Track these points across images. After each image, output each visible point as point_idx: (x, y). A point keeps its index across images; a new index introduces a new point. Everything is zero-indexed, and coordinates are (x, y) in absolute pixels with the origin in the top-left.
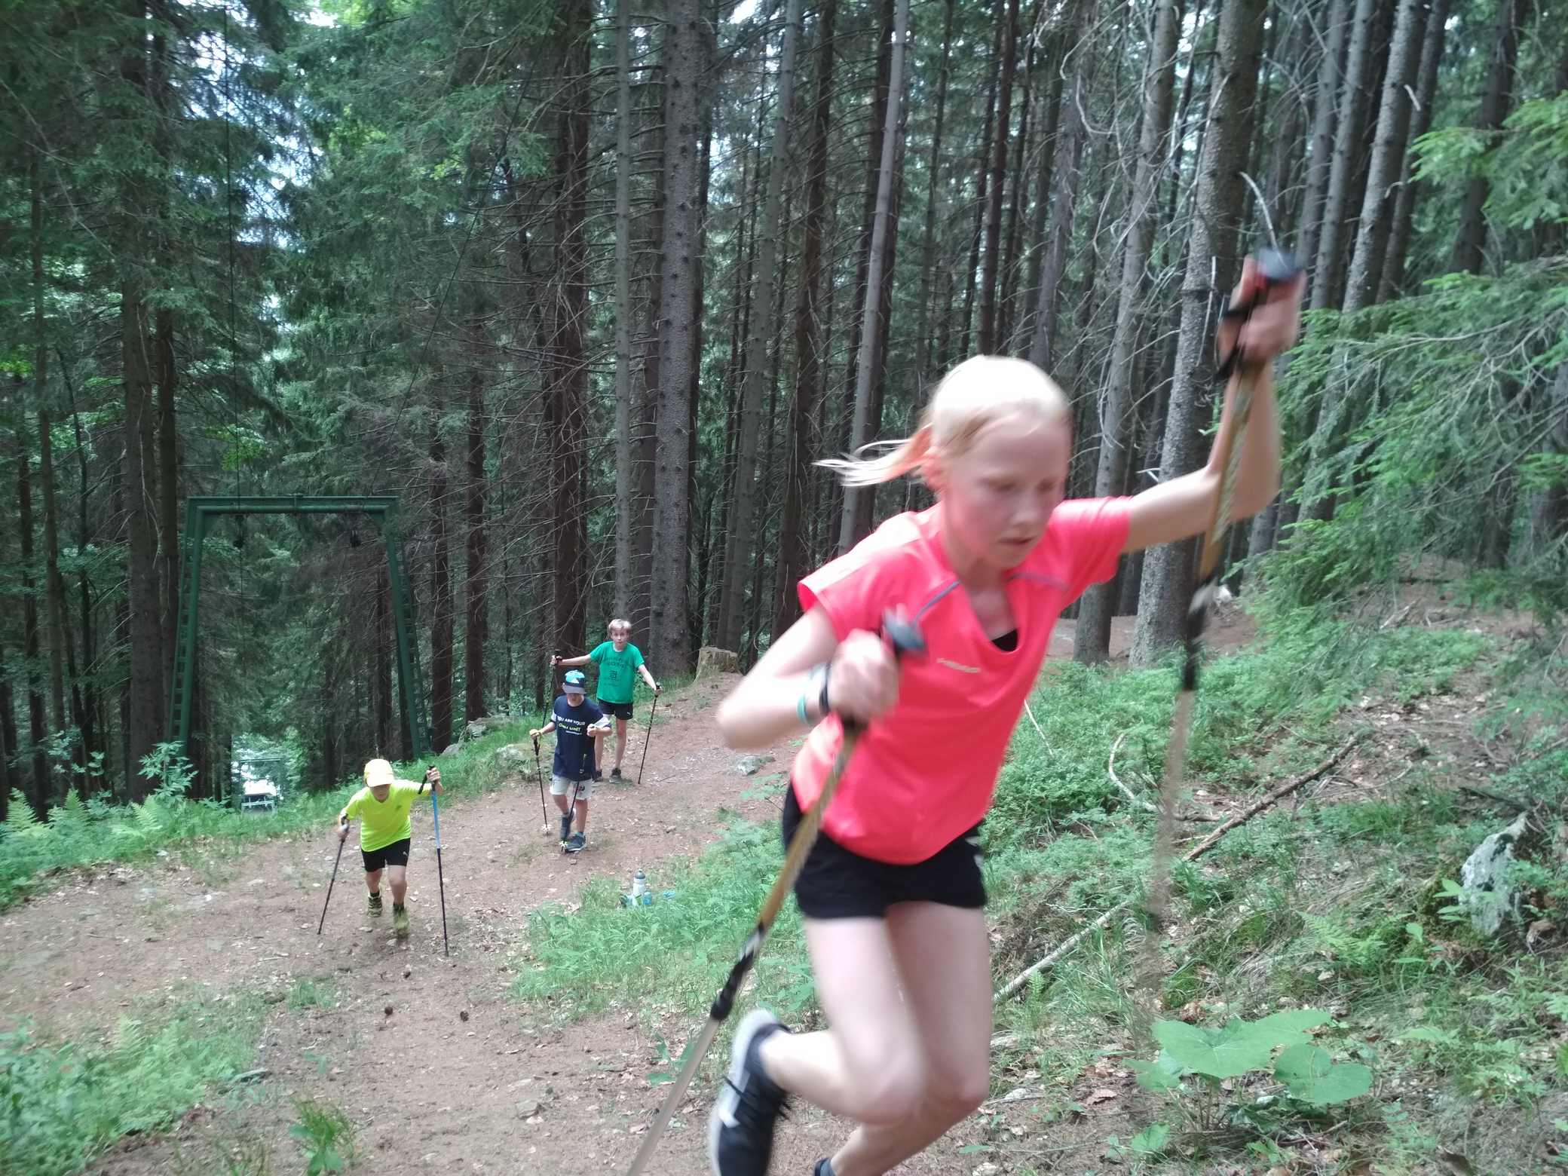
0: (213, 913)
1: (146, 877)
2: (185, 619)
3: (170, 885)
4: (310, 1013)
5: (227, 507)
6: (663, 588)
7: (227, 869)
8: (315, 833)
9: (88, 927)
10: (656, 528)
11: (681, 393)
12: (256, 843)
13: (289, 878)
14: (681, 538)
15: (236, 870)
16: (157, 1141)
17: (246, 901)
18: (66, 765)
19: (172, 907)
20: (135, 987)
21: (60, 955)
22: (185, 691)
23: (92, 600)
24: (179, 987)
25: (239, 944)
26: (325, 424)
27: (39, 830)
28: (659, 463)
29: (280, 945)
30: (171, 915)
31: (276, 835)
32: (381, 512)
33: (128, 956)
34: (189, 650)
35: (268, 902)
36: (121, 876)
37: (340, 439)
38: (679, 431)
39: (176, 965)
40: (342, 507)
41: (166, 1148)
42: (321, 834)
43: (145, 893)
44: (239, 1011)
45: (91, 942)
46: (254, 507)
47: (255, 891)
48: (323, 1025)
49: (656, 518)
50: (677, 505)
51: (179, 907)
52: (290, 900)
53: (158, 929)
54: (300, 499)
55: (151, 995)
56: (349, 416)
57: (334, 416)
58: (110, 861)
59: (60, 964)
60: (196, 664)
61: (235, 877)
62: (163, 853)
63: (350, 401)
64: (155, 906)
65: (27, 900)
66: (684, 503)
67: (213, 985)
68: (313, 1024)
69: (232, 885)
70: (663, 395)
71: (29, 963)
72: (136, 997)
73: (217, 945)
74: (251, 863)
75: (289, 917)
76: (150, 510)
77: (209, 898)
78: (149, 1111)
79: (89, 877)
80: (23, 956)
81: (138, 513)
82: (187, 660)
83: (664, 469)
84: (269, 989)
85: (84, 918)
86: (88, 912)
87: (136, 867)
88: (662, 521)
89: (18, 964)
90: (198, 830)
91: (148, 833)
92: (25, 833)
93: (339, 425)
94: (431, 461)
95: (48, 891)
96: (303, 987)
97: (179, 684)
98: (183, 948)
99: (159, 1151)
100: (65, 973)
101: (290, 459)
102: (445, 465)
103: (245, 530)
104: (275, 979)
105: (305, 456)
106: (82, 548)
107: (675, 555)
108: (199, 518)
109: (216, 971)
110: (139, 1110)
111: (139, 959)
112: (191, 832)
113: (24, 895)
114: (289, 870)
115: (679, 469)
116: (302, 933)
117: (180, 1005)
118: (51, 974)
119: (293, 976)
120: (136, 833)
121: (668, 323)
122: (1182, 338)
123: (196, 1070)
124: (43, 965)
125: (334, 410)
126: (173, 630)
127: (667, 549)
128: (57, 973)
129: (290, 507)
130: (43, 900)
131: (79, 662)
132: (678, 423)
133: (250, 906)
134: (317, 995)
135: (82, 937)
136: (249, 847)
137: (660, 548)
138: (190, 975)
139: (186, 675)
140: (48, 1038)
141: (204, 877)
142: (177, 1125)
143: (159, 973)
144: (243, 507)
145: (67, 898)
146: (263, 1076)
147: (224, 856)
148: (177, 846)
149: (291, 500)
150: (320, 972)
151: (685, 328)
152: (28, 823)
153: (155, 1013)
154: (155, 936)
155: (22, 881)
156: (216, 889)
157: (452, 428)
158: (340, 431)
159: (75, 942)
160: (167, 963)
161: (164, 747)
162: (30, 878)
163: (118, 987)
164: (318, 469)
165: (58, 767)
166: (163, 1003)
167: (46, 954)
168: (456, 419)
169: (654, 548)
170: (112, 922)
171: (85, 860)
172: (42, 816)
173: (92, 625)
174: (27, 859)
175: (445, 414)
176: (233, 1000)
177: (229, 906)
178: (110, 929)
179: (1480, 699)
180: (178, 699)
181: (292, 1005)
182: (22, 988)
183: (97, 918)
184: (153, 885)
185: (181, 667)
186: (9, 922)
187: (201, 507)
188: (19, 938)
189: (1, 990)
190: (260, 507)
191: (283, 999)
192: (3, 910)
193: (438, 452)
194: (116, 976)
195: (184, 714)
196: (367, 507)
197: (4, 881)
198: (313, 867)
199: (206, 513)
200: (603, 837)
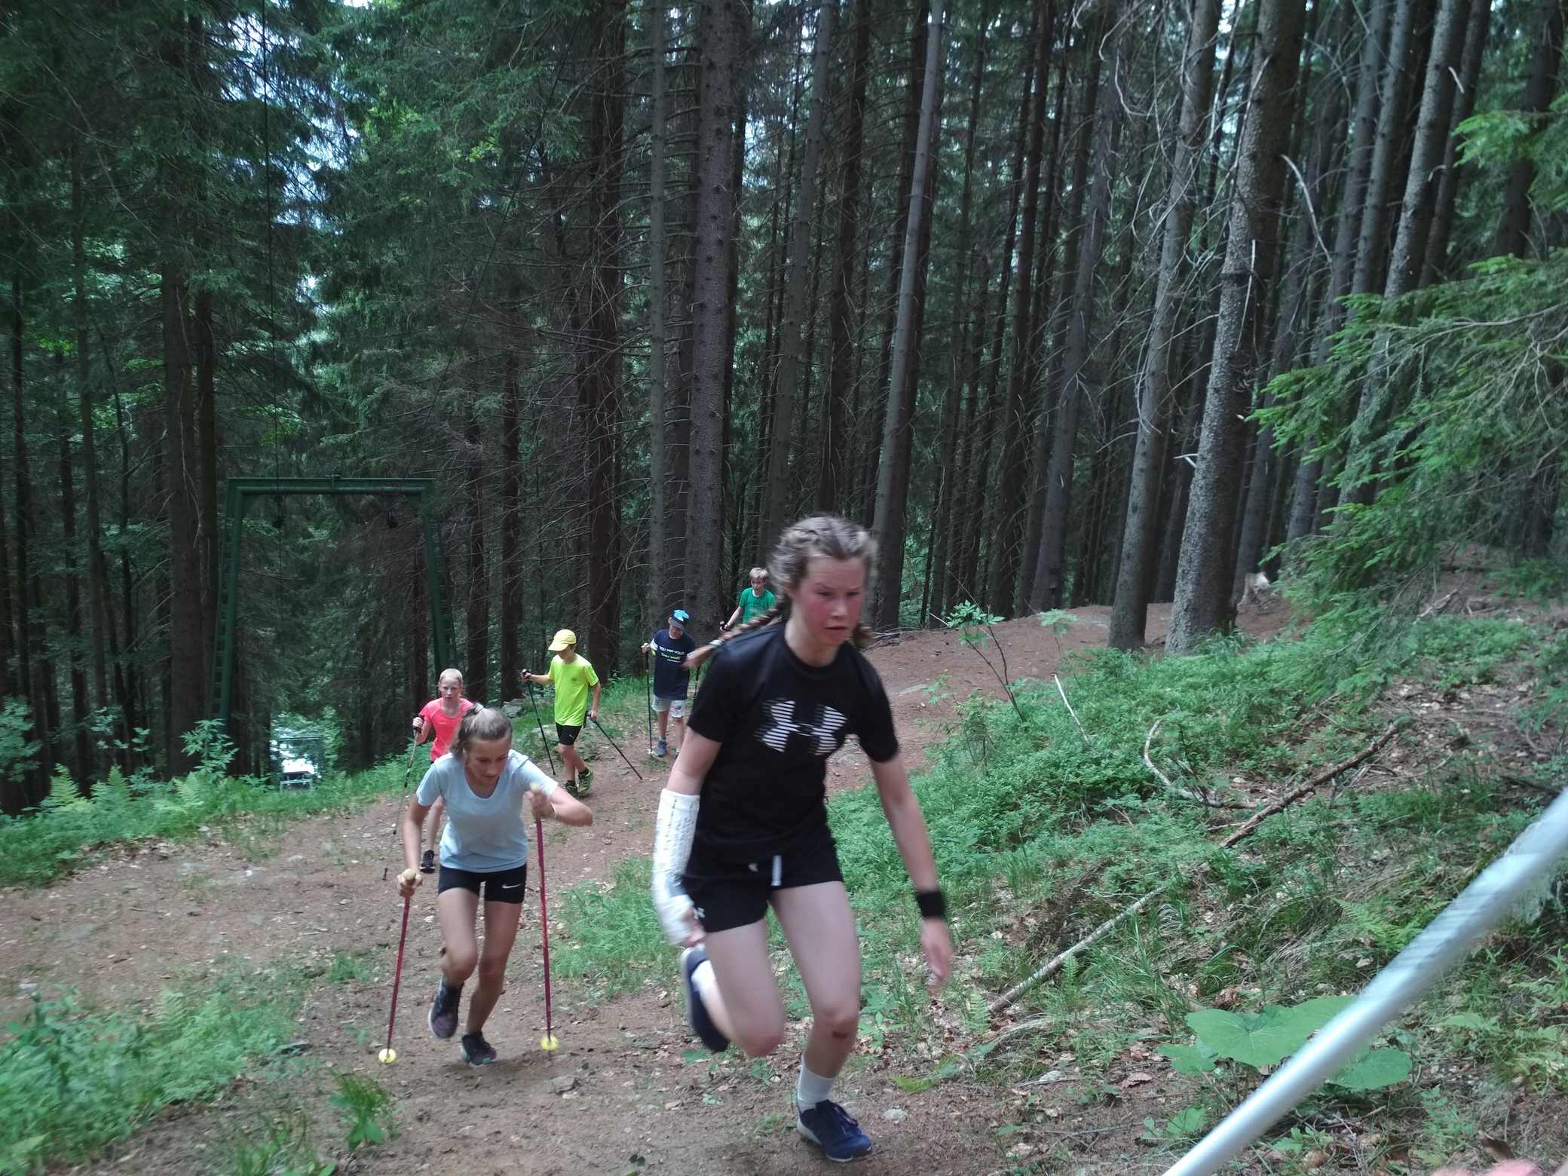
0: (251, 888)
1: (188, 852)
2: (225, 599)
3: (211, 861)
4: (349, 987)
5: (267, 488)
6: (696, 572)
7: (267, 845)
8: (352, 809)
9: (131, 901)
10: (689, 512)
11: (715, 377)
12: (295, 819)
13: (328, 854)
14: (715, 521)
15: (276, 846)
16: (200, 1111)
17: (286, 876)
18: (109, 740)
19: (213, 882)
20: (177, 959)
21: (103, 928)
22: (225, 670)
23: (134, 578)
24: (221, 961)
25: (279, 919)
26: (362, 406)
27: (82, 805)
28: (691, 447)
29: (319, 921)
30: (213, 889)
31: (315, 812)
32: (417, 494)
33: (170, 930)
34: (229, 629)
35: (307, 878)
36: (164, 851)
37: (376, 418)
38: (713, 415)
39: (218, 939)
40: (379, 488)
41: (207, 1119)
42: (360, 812)
43: (187, 867)
44: (279, 986)
45: (134, 915)
46: (292, 488)
47: (295, 867)
48: (362, 999)
49: (690, 500)
50: (711, 489)
51: (220, 882)
52: (328, 876)
53: (200, 902)
54: (337, 480)
55: (191, 967)
56: (386, 398)
57: (370, 397)
58: (152, 836)
59: (103, 937)
60: (235, 640)
61: (275, 853)
62: (204, 829)
63: (385, 383)
64: (197, 880)
65: (71, 874)
66: (717, 486)
67: (255, 960)
68: (352, 998)
69: (273, 860)
70: (696, 378)
71: (73, 936)
72: (178, 970)
73: (258, 919)
74: (291, 839)
75: (328, 893)
76: (190, 489)
77: (249, 873)
78: (192, 1081)
79: (132, 852)
80: (67, 929)
81: (179, 492)
82: (227, 638)
83: (697, 452)
84: (309, 963)
85: (126, 892)
86: (131, 886)
87: (178, 842)
88: (695, 504)
89: (63, 936)
90: (238, 806)
91: (190, 809)
92: (68, 808)
93: (375, 406)
94: (468, 444)
95: (92, 865)
96: (342, 962)
97: (219, 664)
98: (224, 922)
99: (201, 1121)
100: (108, 945)
101: (327, 441)
102: (481, 448)
103: (284, 511)
104: (314, 953)
105: (342, 438)
106: (123, 527)
107: (709, 539)
108: (238, 498)
109: (257, 945)
110: (182, 1080)
111: (182, 933)
112: (232, 808)
113: (68, 869)
114: (328, 846)
115: (712, 453)
116: (340, 909)
117: (221, 978)
118: (95, 946)
119: (336, 952)
120: (177, 809)
121: (702, 306)
122: (1221, 323)
123: (238, 1043)
124: (87, 937)
125: (371, 391)
126: (213, 609)
127: (701, 533)
128: (101, 945)
129: (327, 488)
130: (86, 874)
131: (121, 639)
132: (712, 407)
133: (290, 882)
134: (356, 969)
135: (125, 909)
136: (289, 824)
137: (693, 531)
138: (231, 949)
139: (226, 654)
140: (92, 1009)
141: (245, 852)
142: (220, 1096)
143: (201, 946)
144: (282, 488)
145: (110, 872)
146: (304, 1048)
147: (264, 832)
148: (219, 821)
149: (329, 481)
150: (359, 947)
151: (720, 311)
152: (71, 798)
153: (197, 986)
154: (196, 910)
155: (66, 855)
156: (256, 864)
157: (488, 411)
158: (377, 413)
159: (119, 915)
160: (209, 936)
161: (206, 723)
162: (73, 852)
163: (160, 960)
164: (355, 451)
165: (101, 743)
166: (204, 976)
167: (90, 927)
168: (491, 402)
169: (688, 532)
170: (154, 896)
171: (128, 835)
172: (85, 792)
173: (133, 604)
174: (70, 833)
175: (481, 397)
176: (273, 973)
177: (269, 881)
178: (154, 903)
179: (1522, 688)
180: (219, 677)
181: (332, 980)
182: (67, 960)
183: (140, 891)
184: (195, 860)
185: (221, 646)
186: (53, 895)
187: (240, 488)
188: (63, 911)
189: (46, 961)
190: (298, 488)
191: (322, 973)
192: (48, 883)
193: (473, 434)
194: (158, 949)
195: (224, 693)
196: (404, 488)
197: (48, 855)
198: (352, 843)
199: (246, 494)
200: (636, 818)
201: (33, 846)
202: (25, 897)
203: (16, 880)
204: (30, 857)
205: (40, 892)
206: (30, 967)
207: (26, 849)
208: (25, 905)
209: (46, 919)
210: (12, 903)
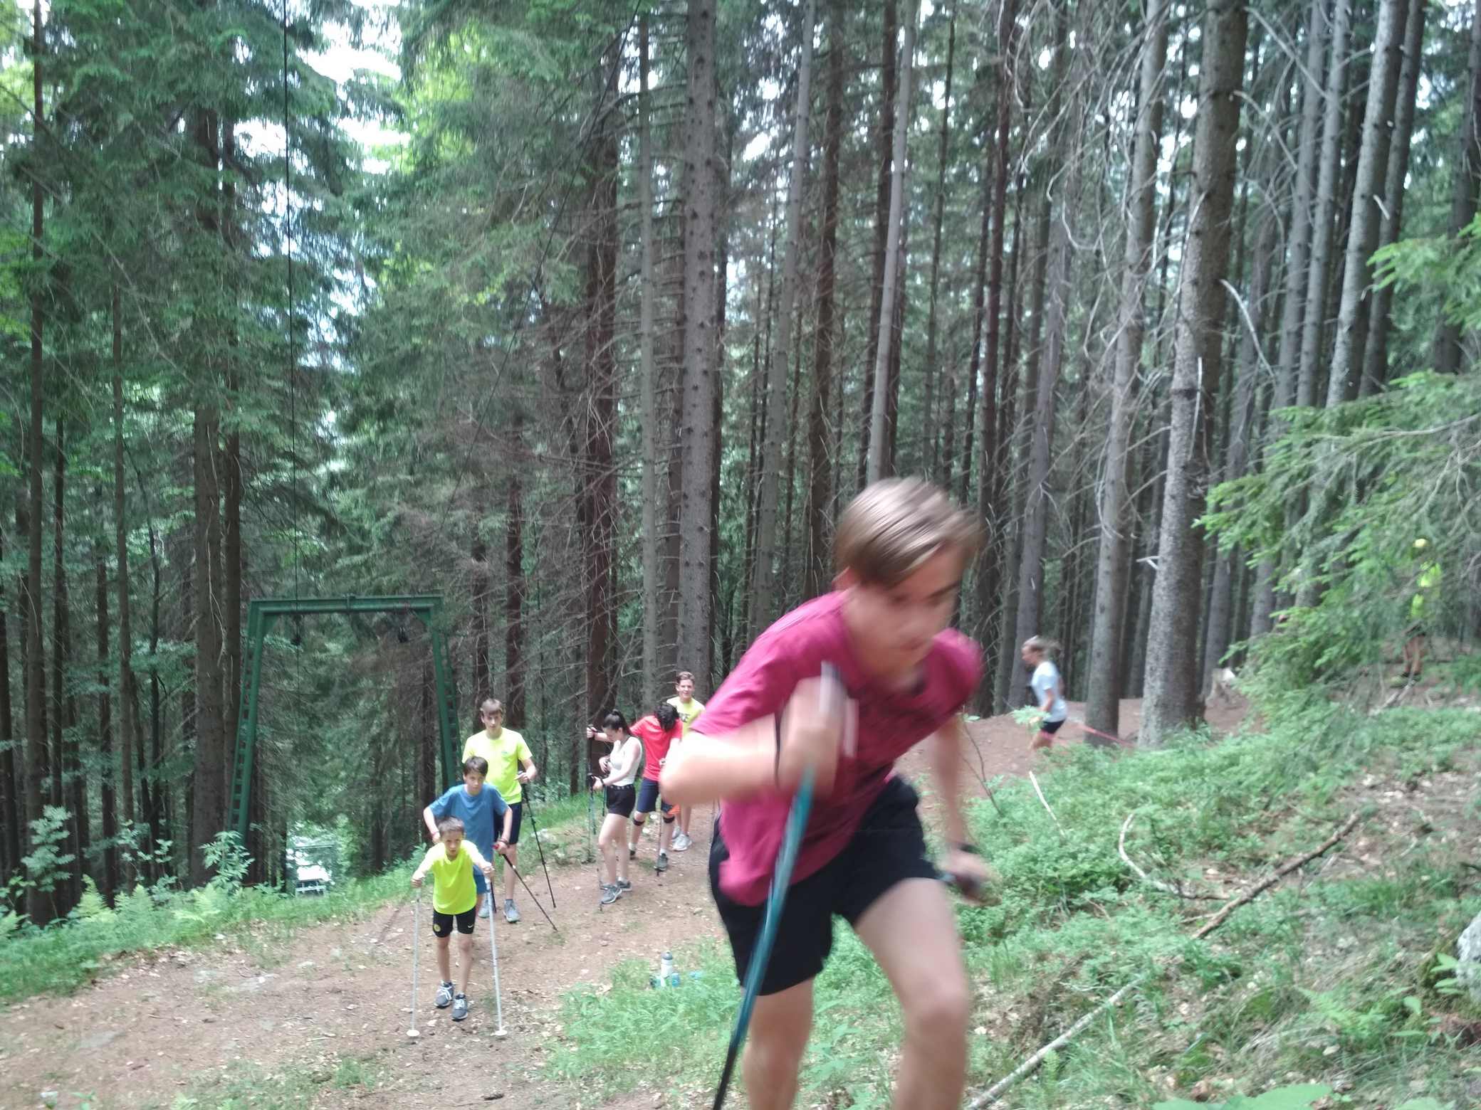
0: (265, 995)
1: (204, 959)
3: (226, 967)
4: (355, 1092)
5: (286, 608)
7: (278, 952)
8: (360, 915)
9: (149, 1008)
10: (680, 620)
11: (703, 494)
12: (306, 926)
13: (337, 960)
14: (705, 628)
15: (287, 953)
17: (296, 982)
18: (133, 853)
19: (227, 989)
20: (192, 1065)
21: (123, 1036)
22: (245, 781)
23: (162, 696)
24: (233, 1067)
25: (288, 1025)
26: (376, 529)
27: (107, 916)
28: (682, 559)
29: (327, 1026)
30: (227, 996)
31: (325, 919)
32: (427, 610)
33: (186, 1037)
34: (248, 742)
35: (317, 984)
36: (182, 959)
37: (388, 541)
38: (701, 529)
39: (231, 1045)
40: (391, 606)
42: (367, 918)
43: (203, 975)
44: (288, 1091)
45: (151, 1022)
46: (310, 608)
47: (305, 974)
48: (368, 1103)
49: (681, 609)
50: (700, 598)
51: (233, 989)
52: (336, 981)
53: (214, 1009)
54: (353, 599)
55: (206, 1074)
56: (398, 521)
57: (383, 521)
58: (171, 944)
59: (123, 1044)
60: (255, 755)
61: (287, 959)
62: (220, 937)
63: (396, 507)
64: (212, 987)
65: (94, 982)
66: (706, 596)
67: (265, 1066)
68: (358, 1103)
69: (284, 967)
70: (685, 496)
71: (94, 1044)
72: (192, 1076)
73: (268, 1026)
74: (302, 946)
75: (336, 999)
76: (216, 611)
77: (262, 980)
79: (152, 960)
80: (88, 1037)
81: (205, 615)
82: (247, 752)
83: (687, 564)
84: (317, 1068)
85: (146, 1000)
86: (150, 993)
87: (195, 950)
88: (686, 612)
89: (84, 1044)
90: (253, 914)
91: (207, 918)
92: (93, 919)
93: (387, 529)
94: (473, 561)
95: (113, 974)
96: (349, 1067)
97: (239, 775)
98: (237, 1028)
100: (127, 1052)
101: (343, 562)
102: (486, 565)
103: (302, 629)
104: (322, 1059)
105: (358, 559)
106: (153, 646)
107: (699, 645)
108: (260, 619)
109: (268, 1051)
111: (196, 1039)
112: (247, 916)
113: (91, 977)
114: (337, 952)
115: (701, 565)
116: (347, 1014)
117: (233, 1084)
118: (114, 1053)
119: (340, 1056)
120: (195, 917)
121: (690, 430)
122: (1173, 434)
124: (107, 1045)
125: (384, 515)
126: (234, 724)
127: (691, 640)
128: (120, 1052)
129: (342, 607)
130: (108, 982)
131: (148, 754)
132: (700, 523)
133: (300, 988)
134: (361, 1074)
135: (144, 1017)
136: (300, 930)
137: (684, 639)
138: (243, 1055)
139: (246, 766)
141: (258, 959)
143: (215, 1052)
144: (301, 608)
145: (131, 980)
147: (276, 939)
148: (234, 929)
149: (344, 601)
150: (364, 1053)
151: (706, 434)
152: (97, 909)
153: (210, 1092)
154: (211, 1017)
155: (90, 964)
156: (269, 970)
157: (492, 530)
158: (389, 535)
159: (137, 1023)
160: (222, 1042)
161: (224, 835)
162: (96, 960)
163: (175, 1066)
164: (369, 571)
165: (126, 856)
166: (217, 1082)
167: (111, 1034)
168: (496, 521)
169: (679, 639)
170: (172, 1003)
171: (148, 944)
172: (110, 903)
173: (161, 720)
174: (94, 943)
175: (485, 517)
176: (282, 1079)
177: (281, 987)
178: (171, 1010)
180: (238, 789)
181: (338, 1085)
182: (88, 1067)
183: (158, 999)
184: (210, 968)
185: (241, 759)
186: (76, 1003)
187: (262, 609)
188: (85, 1019)
189: (67, 1069)
190: (316, 608)
191: (329, 1078)
192: (71, 992)
193: (479, 552)
194: (173, 1055)
195: (243, 804)
196: (414, 605)
197: (72, 965)
198: (360, 949)
199: (267, 614)
200: (632, 919)
201: (59, 956)
202: (50, 1006)
203: (42, 989)
204: (56, 967)
205: (64, 1001)
206: (52, 1075)
207: (52, 959)
208: (50, 1013)
209: (69, 1027)
210: (37, 1012)
